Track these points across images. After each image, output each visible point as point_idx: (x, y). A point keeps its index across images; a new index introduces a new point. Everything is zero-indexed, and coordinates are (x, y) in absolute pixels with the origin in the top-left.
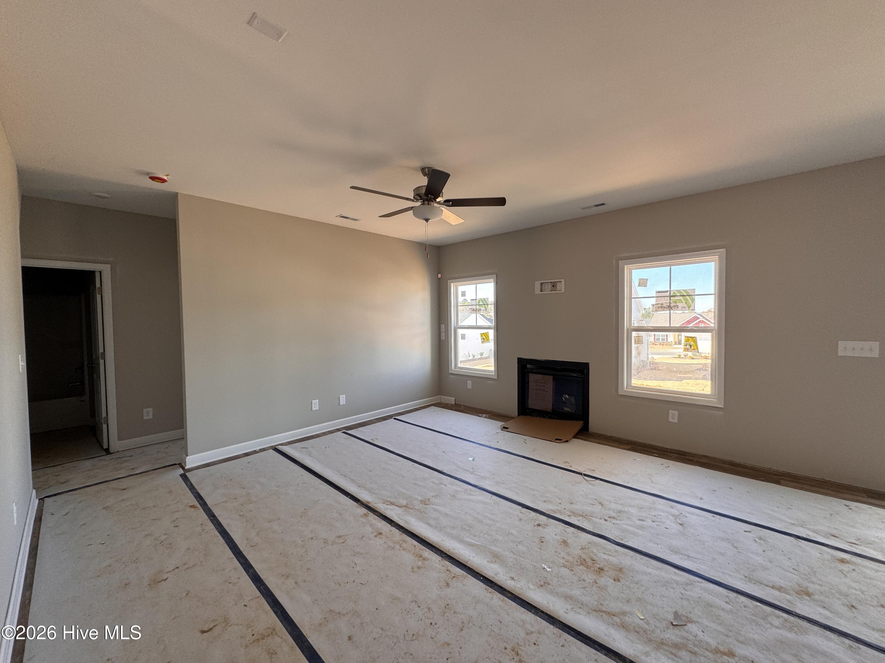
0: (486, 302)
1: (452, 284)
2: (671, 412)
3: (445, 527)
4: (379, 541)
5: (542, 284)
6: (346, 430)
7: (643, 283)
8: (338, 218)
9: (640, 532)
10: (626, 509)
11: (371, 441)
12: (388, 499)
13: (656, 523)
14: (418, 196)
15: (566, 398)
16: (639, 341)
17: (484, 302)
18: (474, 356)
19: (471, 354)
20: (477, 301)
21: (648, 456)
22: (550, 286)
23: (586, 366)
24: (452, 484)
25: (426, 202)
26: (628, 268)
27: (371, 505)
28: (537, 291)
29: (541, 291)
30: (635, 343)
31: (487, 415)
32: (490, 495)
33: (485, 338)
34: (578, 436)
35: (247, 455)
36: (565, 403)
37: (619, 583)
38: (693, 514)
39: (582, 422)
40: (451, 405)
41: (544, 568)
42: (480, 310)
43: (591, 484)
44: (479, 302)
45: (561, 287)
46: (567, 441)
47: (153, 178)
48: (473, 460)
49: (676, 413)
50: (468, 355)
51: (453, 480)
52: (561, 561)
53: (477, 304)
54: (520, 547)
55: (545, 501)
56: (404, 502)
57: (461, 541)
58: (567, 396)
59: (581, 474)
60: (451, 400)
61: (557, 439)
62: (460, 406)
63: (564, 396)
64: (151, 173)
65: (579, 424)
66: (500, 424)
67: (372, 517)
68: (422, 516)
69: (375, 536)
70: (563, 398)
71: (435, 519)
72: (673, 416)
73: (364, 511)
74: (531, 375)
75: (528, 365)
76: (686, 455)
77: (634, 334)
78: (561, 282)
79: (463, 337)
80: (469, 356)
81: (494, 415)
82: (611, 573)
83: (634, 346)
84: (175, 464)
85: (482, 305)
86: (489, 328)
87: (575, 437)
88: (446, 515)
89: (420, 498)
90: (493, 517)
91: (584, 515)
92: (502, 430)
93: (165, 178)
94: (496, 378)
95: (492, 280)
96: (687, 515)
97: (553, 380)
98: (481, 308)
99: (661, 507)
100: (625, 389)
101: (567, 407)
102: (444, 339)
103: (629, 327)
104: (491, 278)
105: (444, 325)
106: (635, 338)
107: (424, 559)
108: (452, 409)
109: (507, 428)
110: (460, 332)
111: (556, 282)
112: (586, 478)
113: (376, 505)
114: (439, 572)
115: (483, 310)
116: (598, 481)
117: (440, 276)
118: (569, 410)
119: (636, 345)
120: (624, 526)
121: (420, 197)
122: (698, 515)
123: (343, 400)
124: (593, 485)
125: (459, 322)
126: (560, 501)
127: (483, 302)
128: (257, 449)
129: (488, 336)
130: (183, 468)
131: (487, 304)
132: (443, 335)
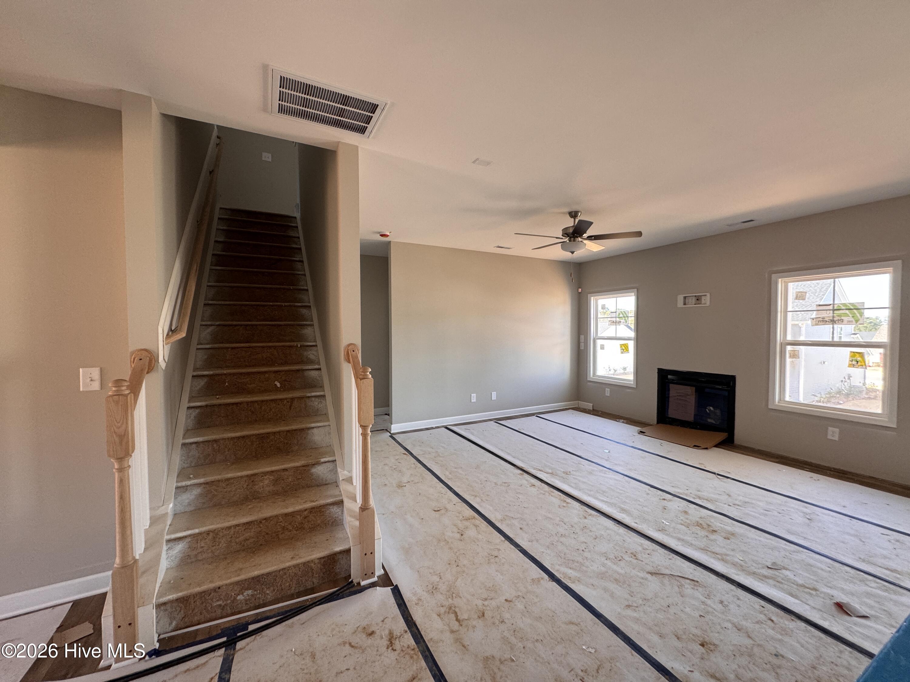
0: (626, 315)
1: (592, 298)
2: (830, 429)
3: (583, 489)
4: (532, 489)
5: (685, 298)
6: (497, 421)
7: (800, 296)
8: (496, 248)
9: (762, 517)
10: (754, 502)
11: (519, 430)
12: (537, 468)
13: (781, 514)
14: (566, 233)
15: (710, 410)
16: (794, 355)
17: (625, 316)
18: (615, 371)
19: (611, 368)
20: (617, 313)
21: (796, 469)
22: (694, 299)
23: (733, 379)
24: (590, 465)
25: (572, 239)
26: (783, 281)
27: (524, 469)
28: (680, 304)
29: (685, 304)
30: (790, 357)
31: (625, 421)
32: (623, 476)
33: (624, 349)
34: (720, 446)
35: (427, 429)
36: (709, 414)
37: (728, 541)
38: (829, 515)
39: (727, 434)
40: (589, 410)
41: (663, 522)
42: (620, 322)
43: (721, 481)
44: (619, 314)
45: (707, 300)
46: (707, 448)
47: (382, 235)
48: (609, 452)
49: (837, 430)
50: (608, 369)
51: (590, 463)
52: (680, 521)
53: (617, 316)
54: (645, 509)
55: (673, 487)
56: (550, 471)
57: (597, 498)
58: (712, 408)
59: (715, 473)
60: (589, 406)
61: (695, 446)
62: (598, 411)
63: (708, 407)
64: (381, 232)
65: (723, 436)
66: (638, 429)
67: (526, 475)
68: (564, 480)
69: (530, 486)
70: (707, 410)
71: (575, 484)
72: (833, 433)
73: (520, 472)
74: (671, 386)
75: (669, 376)
76: (846, 474)
77: (789, 348)
78: (706, 295)
79: (602, 347)
80: (610, 370)
81: (630, 421)
82: (723, 534)
83: (788, 360)
84: (383, 430)
85: (621, 317)
86: (629, 339)
87: (717, 446)
88: (584, 483)
89: (563, 470)
90: (623, 489)
91: (709, 499)
92: (639, 434)
93: (388, 234)
94: (635, 387)
95: (633, 294)
96: (820, 514)
97: (696, 392)
98: (621, 320)
99: (793, 505)
100: (777, 403)
101: (710, 418)
102: (583, 348)
103: (783, 341)
104: (633, 292)
105: (583, 336)
106: (790, 352)
107: (567, 503)
108: (590, 414)
109: (644, 433)
110: (599, 342)
111: (701, 296)
112: (719, 477)
113: (528, 470)
114: (579, 511)
115: (623, 322)
116: (729, 480)
117: (580, 290)
118: (714, 422)
119: (791, 360)
120: (746, 511)
121: (567, 235)
122: (832, 516)
123: (494, 396)
124: (724, 482)
125: (599, 333)
126: (687, 488)
127: (623, 314)
128: (434, 426)
129: (628, 347)
130: (390, 433)
131: (628, 317)
132: (582, 345)
